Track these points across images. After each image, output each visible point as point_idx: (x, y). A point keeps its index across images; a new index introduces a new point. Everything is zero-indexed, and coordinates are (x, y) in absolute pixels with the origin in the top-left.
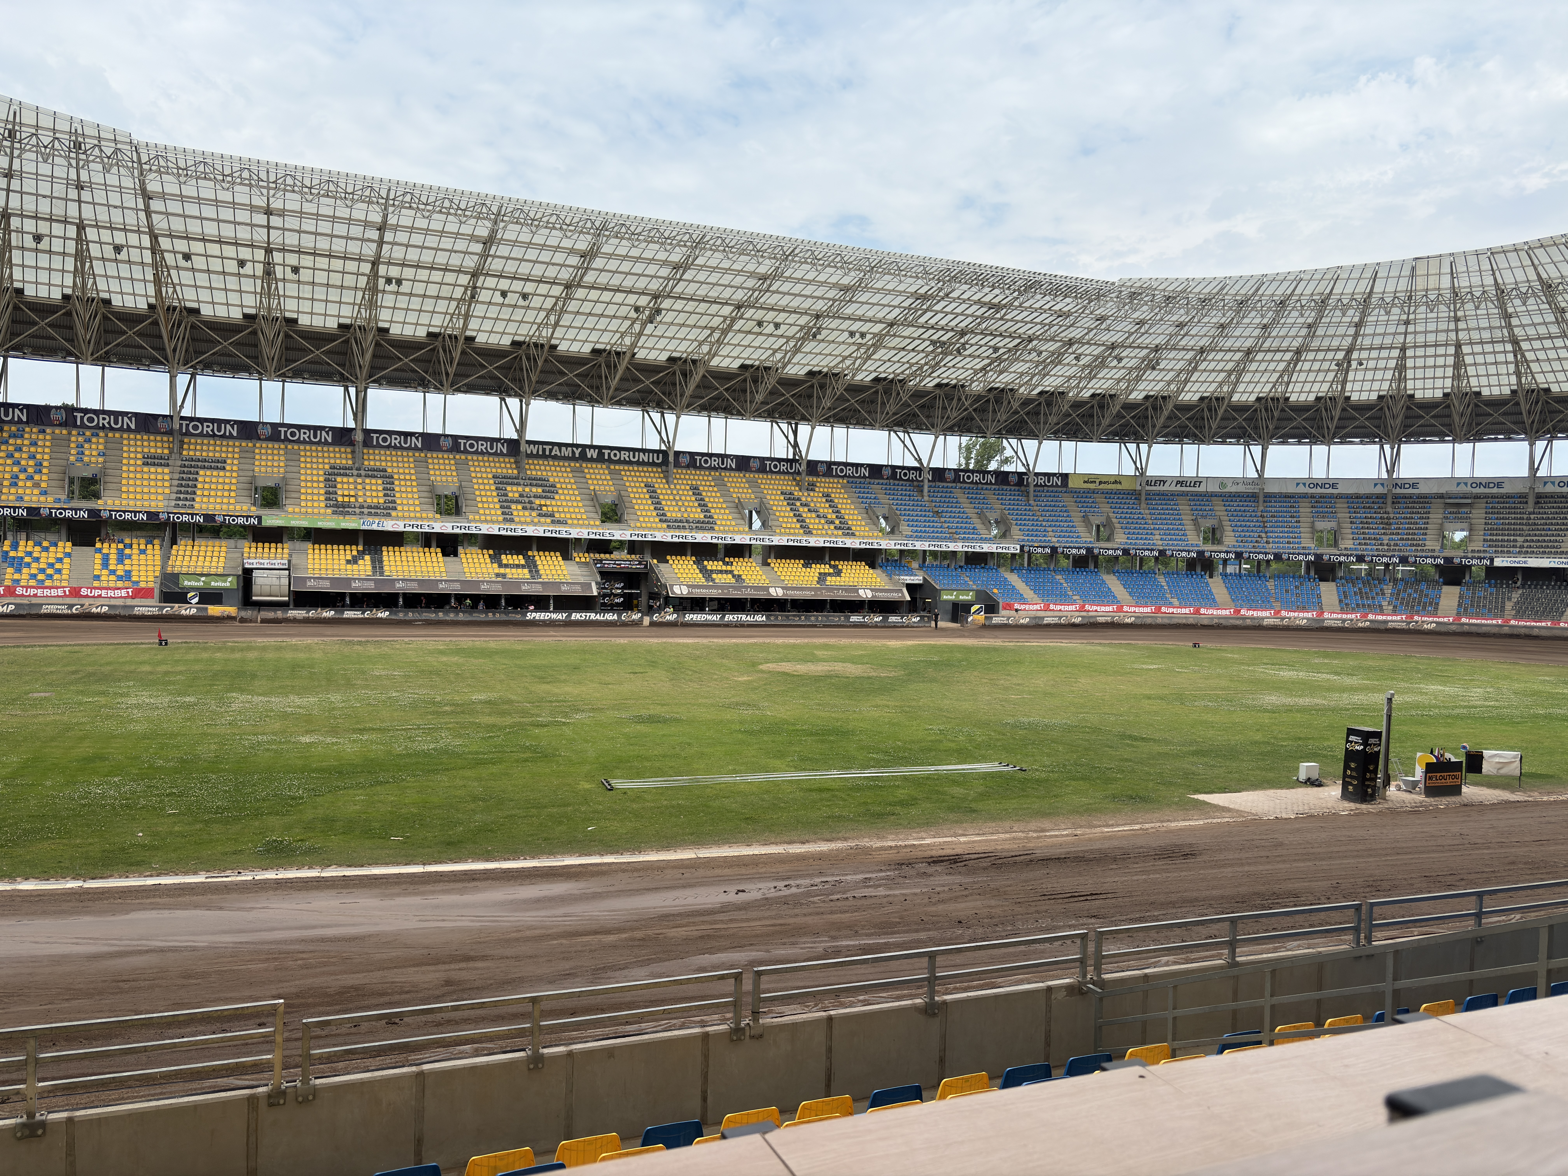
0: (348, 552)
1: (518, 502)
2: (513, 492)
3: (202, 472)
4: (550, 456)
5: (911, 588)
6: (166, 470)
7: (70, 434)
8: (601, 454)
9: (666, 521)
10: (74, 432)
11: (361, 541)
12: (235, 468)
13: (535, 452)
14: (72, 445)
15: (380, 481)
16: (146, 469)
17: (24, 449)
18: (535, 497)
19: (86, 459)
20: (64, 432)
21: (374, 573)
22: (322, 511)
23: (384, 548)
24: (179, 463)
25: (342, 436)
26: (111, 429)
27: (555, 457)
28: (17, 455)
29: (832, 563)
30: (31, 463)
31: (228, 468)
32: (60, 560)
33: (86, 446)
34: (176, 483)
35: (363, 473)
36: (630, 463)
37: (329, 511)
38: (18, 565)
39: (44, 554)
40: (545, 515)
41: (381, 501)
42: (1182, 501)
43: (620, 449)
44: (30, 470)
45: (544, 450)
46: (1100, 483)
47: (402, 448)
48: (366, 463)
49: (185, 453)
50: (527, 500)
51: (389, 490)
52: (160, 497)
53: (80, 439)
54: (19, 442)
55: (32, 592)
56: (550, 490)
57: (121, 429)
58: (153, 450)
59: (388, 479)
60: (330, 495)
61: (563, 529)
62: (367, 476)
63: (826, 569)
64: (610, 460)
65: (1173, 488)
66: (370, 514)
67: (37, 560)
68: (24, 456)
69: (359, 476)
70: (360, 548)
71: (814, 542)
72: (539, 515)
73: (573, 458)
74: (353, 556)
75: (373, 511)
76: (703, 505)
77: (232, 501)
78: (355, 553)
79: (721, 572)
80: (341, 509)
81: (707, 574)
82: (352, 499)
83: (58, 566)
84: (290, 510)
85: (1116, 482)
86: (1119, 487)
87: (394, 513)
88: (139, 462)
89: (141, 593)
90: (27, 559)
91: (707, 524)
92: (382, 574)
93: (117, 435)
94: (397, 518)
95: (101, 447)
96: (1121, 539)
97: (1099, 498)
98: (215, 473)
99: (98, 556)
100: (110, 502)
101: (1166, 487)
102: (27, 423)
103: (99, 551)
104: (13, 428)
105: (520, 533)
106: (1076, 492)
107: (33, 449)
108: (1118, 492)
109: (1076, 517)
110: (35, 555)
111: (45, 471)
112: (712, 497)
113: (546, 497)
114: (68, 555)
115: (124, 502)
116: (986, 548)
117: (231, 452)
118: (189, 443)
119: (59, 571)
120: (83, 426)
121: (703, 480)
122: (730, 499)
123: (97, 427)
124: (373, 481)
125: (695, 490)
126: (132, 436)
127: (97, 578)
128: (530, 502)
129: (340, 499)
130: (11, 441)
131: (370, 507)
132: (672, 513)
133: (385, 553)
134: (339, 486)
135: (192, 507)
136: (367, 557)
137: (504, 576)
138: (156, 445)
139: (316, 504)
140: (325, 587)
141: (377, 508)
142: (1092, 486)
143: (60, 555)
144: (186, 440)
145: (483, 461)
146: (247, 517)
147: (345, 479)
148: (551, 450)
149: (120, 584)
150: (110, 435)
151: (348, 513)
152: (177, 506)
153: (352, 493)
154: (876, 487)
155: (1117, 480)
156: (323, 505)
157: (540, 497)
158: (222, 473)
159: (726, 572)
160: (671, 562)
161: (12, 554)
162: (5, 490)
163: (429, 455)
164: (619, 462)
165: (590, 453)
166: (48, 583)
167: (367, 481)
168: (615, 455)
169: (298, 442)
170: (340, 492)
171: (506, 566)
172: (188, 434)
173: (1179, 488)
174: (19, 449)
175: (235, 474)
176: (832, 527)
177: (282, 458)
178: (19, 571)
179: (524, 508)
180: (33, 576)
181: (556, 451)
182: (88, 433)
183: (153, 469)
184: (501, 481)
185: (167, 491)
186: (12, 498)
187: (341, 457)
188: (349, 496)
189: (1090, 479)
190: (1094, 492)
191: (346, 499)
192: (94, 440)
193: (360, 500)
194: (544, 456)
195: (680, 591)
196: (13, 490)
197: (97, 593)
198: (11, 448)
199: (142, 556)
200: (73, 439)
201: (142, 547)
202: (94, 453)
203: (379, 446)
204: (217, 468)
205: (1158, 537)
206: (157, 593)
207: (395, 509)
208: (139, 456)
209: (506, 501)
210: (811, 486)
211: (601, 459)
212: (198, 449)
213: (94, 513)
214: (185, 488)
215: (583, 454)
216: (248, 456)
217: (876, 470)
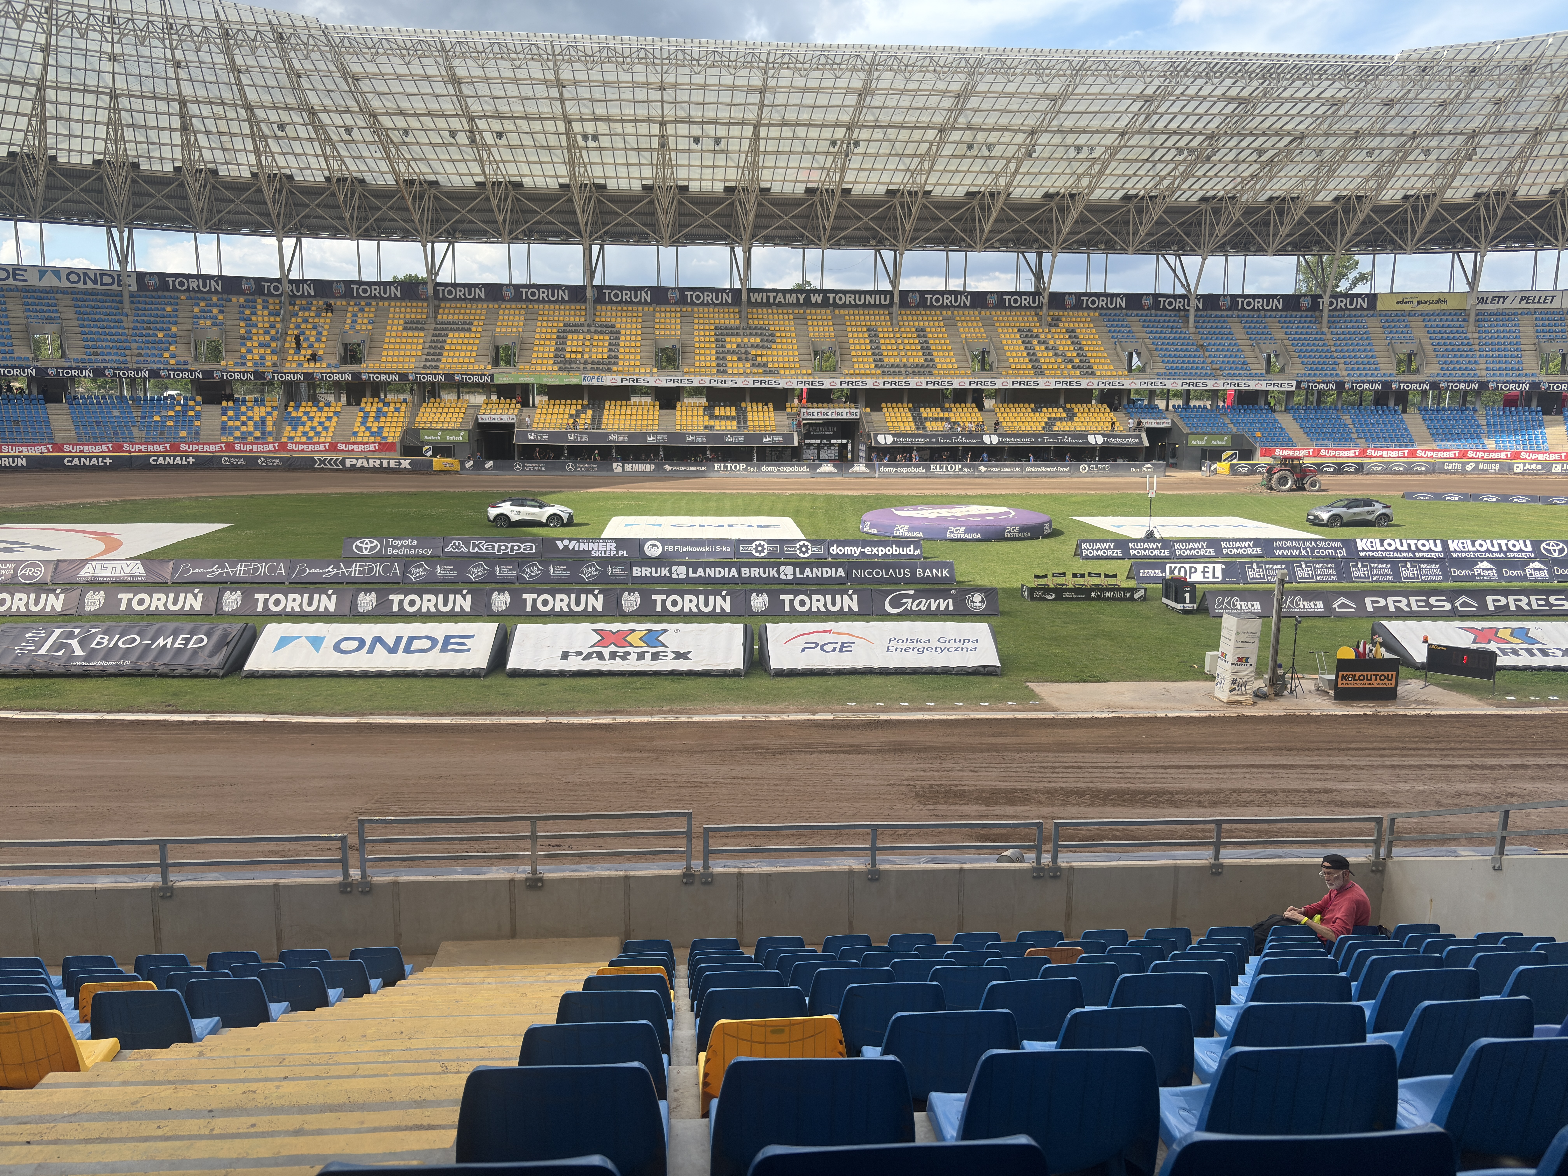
0: (574, 407)
1: (734, 353)
2: (731, 342)
3: (451, 335)
4: (774, 304)
5: (1150, 432)
6: (422, 334)
7: (348, 304)
8: (825, 300)
9: (882, 367)
10: (352, 303)
11: (586, 396)
12: (480, 329)
13: (759, 301)
14: (349, 315)
15: (607, 337)
16: (405, 334)
17: (310, 320)
18: (752, 347)
19: (358, 327)
20: (344, 303)
21: (592, 425)
22: (550, 368)
23: (607, 402)
24: (433, 326)
25: (576, 293)
26: (382, 298)
27: (780, 305)
28: (303, 326)
29: (1068, 406)
30: (314, 332)
31: (474, 329)
32: (329, 419)
33: (360, 315)
34: (427, 345)
35: (593, 329)
36: (856, 306)
37: (556, 367)
38: (296, 423)
39: (319, 414)
40: (759, 366)
41: (605, 356)
42: (1525, 320)
43: (845, 292)
44: (312, 339)
45: (768, 298)
46: (1419, 303)
47: (632, 303)
48: (597, 319)
49: (439, 317)
50: (743, 350)
51: (614, 346)
52: (413, 360)
53: (356, 309)
54: (307, 314)
55: (300, 447)
56: (768, 338)
57: (389, 298)
58: (413, 316)
59: (615, 334)
60: (559, 351)
61: (773, 379)
62: (596, 332)
63: (1059, 413)
64: (835, 305)
65: (1516, 305)
66: (592, 369)
67: (311, 419)
68: (310, 326)
69: (589, 332)
70: (586, 402)
71: (1043, 383)
72: (753, 366)
73: (797, 305)
74: (577, 411)
75: (595, 366)
76: (926, 348)
77: (472, 360)
78: (579, 407)
79: (936, 419)
80: (567, 365)
81: (919, 421)
82: (579, 356)
83: (327, 424)
84: (521, 367)
85: (1439, 301)
86: (1443, 306)
87: (615, 368)
88: (401, 328)
89: (386, 447)
90: (305, 419)
91: (926, 368)
92: (599, 427)
93: (386, 304)
94: (617, 373)
95: (371, 315)
96: (1432, 370)
97: (1416, 322)
98: (462, 335)
99: (361, 414)
100: (371, 365)
101: (1507, 305)
102: (315, 296)
103: (362, 409)
104: (304, 302)
105: (730, 385)
106: (1386, 315)
107: (316, 320)
108: (1442, 313)
109: (1379, 345)
110: (312, 414)
111: (324, 339)
112: (939, 339)
113: (763, 347)
114: (336, 414)
115: (383, 365)
116: (1253, 385)
117: (476, 314)
118: (444, 308)
119: (326, 429)
120: (359, 297)
121: (931, 321)
122: (959, 340)
123: (370, 297)
124: (601, 337)
125: (921, 332)
126: (398, 304)
127: (355, 434)
128: (746, 353)
129: (568, 356)
130: (301, 314)
131: (593, 363)
132: (890, 357)
133: (607, 407)
134: (569, 343)
135: (437, 367)
136: (590, 412)
137: (712, 427)
138: (416, 311)
139: (545, 361)
141: (598, 363)
142: (1408, 307)
143: (331, 414)
144: (442, 305)
145: (708, 312)
146: (481, 375)
147: (575, 337)
148: (775, 298)
149: (372, 439)
150: (381, 304)
151: (572, 369)
152: (425, 367)
153: (580, 350)
154: (1134, 321)
155: (1443, 298)
156: (551, 362)
157: (758, 347)
158: (467, 335)
159: (942, 419)
160: (885, 410)
161: (294, 414)
162: (290, 358)
163: (658, 309)
164: (845, 306)
165: (816, 299)
166: (315, 440)
167: (596, 337)
168: (840, 299)
169: (538, 301)
170: (569, 349)
171: (717, 418)
172: (444, 299)
173: (1523, 304)
174: (305, 321)
175: (478, 335)
176: (1070, 366)
177: (522, 318)
178: (295, 429)
179: (739, 359)
180: (305, 433)
181: (780, 298)
182: (363, 303)
183: (410, 334)
184: (722, 332)
185: (420, 353)
186: (294, 364)
187: (575, 314)
188: (576, 352)
189: (1406, 299)
190: (1410, 314)
191: (573, 356)
192: (367, 309)
193: (586, 356)
194: (768, 304)
195: (885, 440)
196: (296, 358)
197: (350, 447)
198: (299, 320)
199: (396, 414)
200: (350, 309)
201: (398, 405)
202: (366, 321)
203: (611, 302)
204: (463, 330)
205: (1483, 366)
206: (398, 446)
207: (616, 364)
208: (402, 322)
209: (723, 352)
210: (1055, 322)
211: (825, 304)
212: (451, 313)
213: (356, 376)
214: (435, 350)
215: (807, 300)
216: (492, 317)
217: (1134, 301)
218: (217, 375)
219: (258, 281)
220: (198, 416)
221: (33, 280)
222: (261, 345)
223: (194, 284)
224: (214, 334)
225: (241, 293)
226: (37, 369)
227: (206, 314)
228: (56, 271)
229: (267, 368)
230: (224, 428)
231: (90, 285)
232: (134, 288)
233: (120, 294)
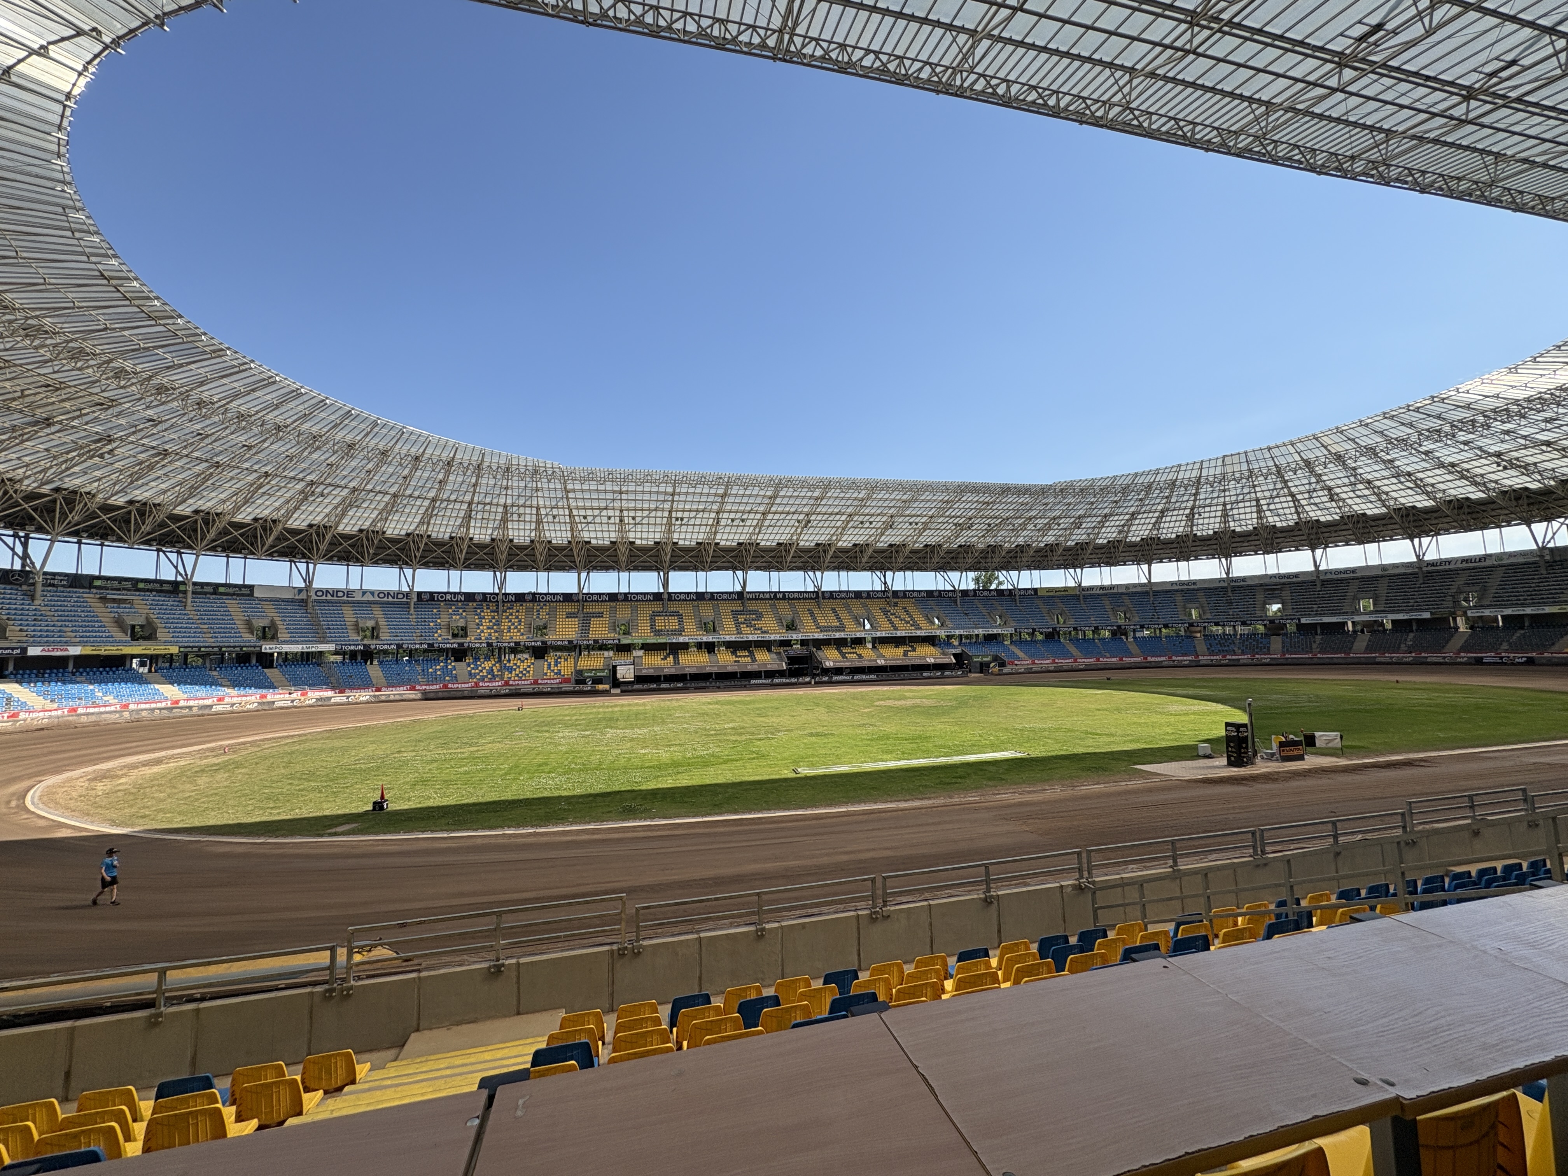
0: (662, 655)
1: (744, 623)
2: (741, 618)
3: (592, 619)
4: (759, 599)
5: (955, 655)
6: (577, 619)
7: (533, 605)
8: (784, 596)
9: (820, 628)
10: (535, 605)
11: (668, 649)
12: (608, 616)
13: (751, 597)
14: (535, 611)
15: (676, 618)
16: (567, 620)
17: (514, 614)
18: (752, 620)
19: (541, 617)
20: (531, 605)
21: (675, 664)
22: (649, 634)
23: (679, 651)
24: (582, 615)
25: (657, 597)
26: (552, 602)
27: (761, 599)
28: (510, 617)
29: (910, 644)
30: (517, 620)
31: (604, 616)
32: (529, 666)
33: (541, 611)
34: (581, 625)
35: (668, 614)
36: (799, 599)
37: (653, 634)
38: (511, 670)
39: (522, 664)
40: (758, 629)
41: (677, 628)
42: (1104, 598)
43: (793, 592)
44: (516, 624)
45: (756, 596)
46: (1056, 592)
47: (686, 601)
48: (669, 609)
49: (584, 611)
50: (748, 622)
51: (681, 622)
52: (574, 633)
53: (538, 608)
54: (511, 611)
55: (517, 683)
56: (760, 616)
57: (556, 602)
58: (570, 611)
59: (680, 616)
60: (652, 626)
61: (767, 636)
62: (670, 616)
63: (907, 648)
64: (789, 599)
65: (1098, 592)
66: (672, 635)
67: (519, 667)
68: (514, 617)
69: (666, 616)
70: (668, 652)
71: (899, 634)
72: (755, 629)
73: (770, 599)
74: (664, 657)
75: (673, 633)
76: (838, 618)
77: (607, 632)
78: (665, 655)
79: (850, 653)
80: (658, 633)
81: (843, 655)
82: (663, 628)
83: (528, 669)
84: (634, 635)
86: (1066, 593)
87: (683, 634)
88: (564, 617)
89: (566, 681)
90: (515, 667)
91: (841, 629)
92: (679, 665)
93: (554, 604)
94: (685, 636)
95: (547, 611)
96: (1072, 622)
97: (1056, 600)
98: (598, 619)
99: (546, 663)
100: (551, 637)
101: (1094, 592)
102: (515, 602)
103: (547, 661)
104: (509, 605)
105: (746, 639)
106: (1042, 597)
107: (517, 614)
108: (1067, 596)
109: (1044, 611)
110: (518, 664)
111: (522, 624)
112: (843, 614)
113: (758, 620)
114: (533, 664)
115: (558, 637)
116: (995, 631)
117: (605, 608)
118: (587, 606)
119: (529, 672)
120: (539, 601)
121: (838, 605)
122: (853, 614)
123: (546, 601)
124: (673, 618)
125: (834, 611)
126: (561, 605)
127: (546, 674)
128: (750, 623)
129: (657, 628)
130: (508, 611)
131: (672, 631)
132: (823, 623)
133: (680, 654)
134: (657, 621)
135: (588, 636)
136: (671, 657)
137: (739, 662)
138: (571, 608)
139: (646, 631)
140: (651, 672)
141: (675, 631)
142: (1051, 594)
143: (529, 664)
144: (585, 604)
145: (726, 604)
146: (614, 640)
147: (659, 618)
148: (759, 596)
149: (556, 677)
150: (551, 604)
151: (661, 635)
152: (581, 636)
153: (663, 624)
154: (931, 602)
155: (1066, 589)
156: (649, 631)
157: (755, 620)
158: (601, 619)
159: (853, 653)
160: (824, 649)
161: (508, 665)
162: (505, 634)
163: (699, 603)
164: (794, 599)
165: (778, 596)
166: (524, 678)
167: (670, 618)
168: (791, 596)
169: (637, 601)
170: (657, 625)
171: (740, 657)
173: (1102, 591)
174: (511, 614)
175: (608, 619)
176: (909, 625)
177: (629, 610)
179: (747, 626)
180: (517, 675)
181: (762, 596)
182: (541, 605)
183: (570, 619)
184: (735, 613)
185: (577, 630)
186: (508, 637)
187: (657, 607)
188: (662, 626)
189: (1050, 590)
190: (1053, 597)
191: (660, 628)
192: (544, 607)
193: (667, 628)
194: (756, 599)
195: (829, 664)
196: (508, 634)
197: (545, 681)
198: (508, 614)
199: (566, 662)
200: (535, 608)
201: (566, 658)
202: (544, 614)
203: (675, 600)
204: (599, 617)
205: (1093, 619)
206: (573, 680)
207: (684, 631)
208: (564, 614)
209: (738, 623)
210: (896, 604)
211: (784, 598)
212: (591, 609)
213: (544, 643)
214: (585, 628)
215: (775, 596)
216: (613, 610)
217: (930, 593)
218: (466, 645)
219: (484, 594)
220: (454, 668)
221: (358, 597)
222: (489, 628)
223: (448, 597)
224: (461, 623)
225: (474, 601)
226: (364, 645)
227: (456, 612)
228: (372, 593)
229: (493, 640)
230: (470, 674)
231: (390, 599)
232: (415, 600)
233: (408, 603)
